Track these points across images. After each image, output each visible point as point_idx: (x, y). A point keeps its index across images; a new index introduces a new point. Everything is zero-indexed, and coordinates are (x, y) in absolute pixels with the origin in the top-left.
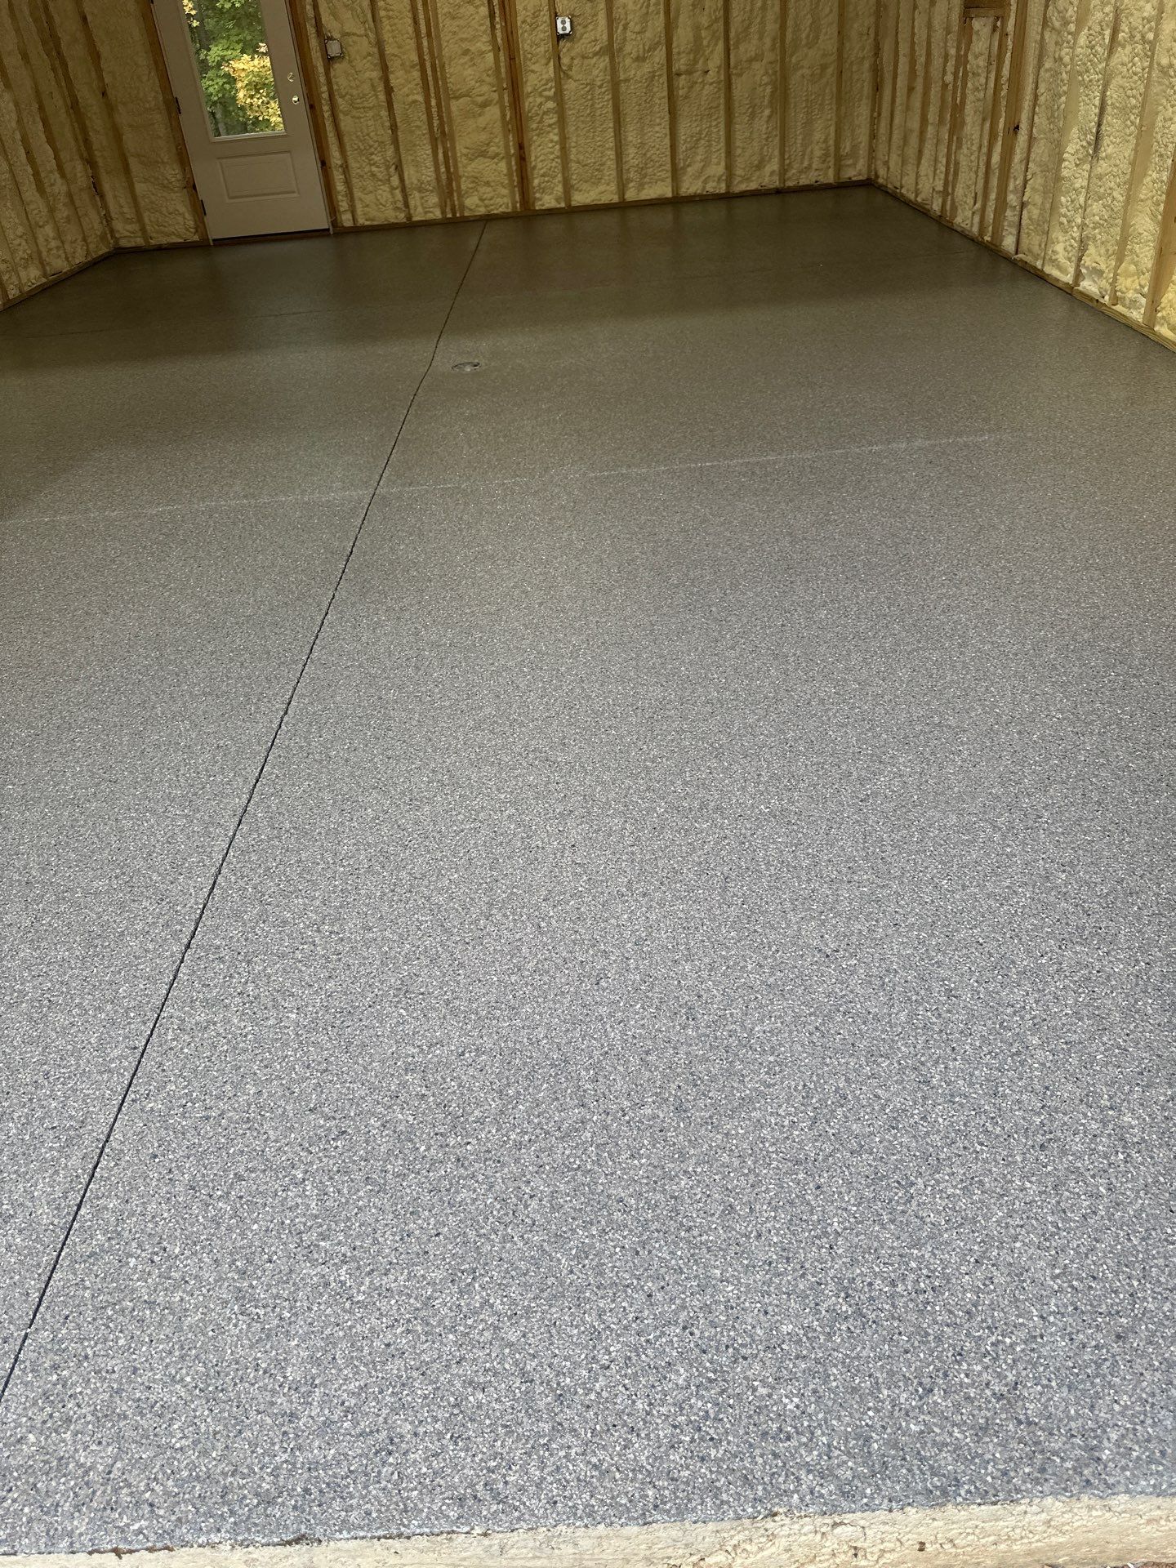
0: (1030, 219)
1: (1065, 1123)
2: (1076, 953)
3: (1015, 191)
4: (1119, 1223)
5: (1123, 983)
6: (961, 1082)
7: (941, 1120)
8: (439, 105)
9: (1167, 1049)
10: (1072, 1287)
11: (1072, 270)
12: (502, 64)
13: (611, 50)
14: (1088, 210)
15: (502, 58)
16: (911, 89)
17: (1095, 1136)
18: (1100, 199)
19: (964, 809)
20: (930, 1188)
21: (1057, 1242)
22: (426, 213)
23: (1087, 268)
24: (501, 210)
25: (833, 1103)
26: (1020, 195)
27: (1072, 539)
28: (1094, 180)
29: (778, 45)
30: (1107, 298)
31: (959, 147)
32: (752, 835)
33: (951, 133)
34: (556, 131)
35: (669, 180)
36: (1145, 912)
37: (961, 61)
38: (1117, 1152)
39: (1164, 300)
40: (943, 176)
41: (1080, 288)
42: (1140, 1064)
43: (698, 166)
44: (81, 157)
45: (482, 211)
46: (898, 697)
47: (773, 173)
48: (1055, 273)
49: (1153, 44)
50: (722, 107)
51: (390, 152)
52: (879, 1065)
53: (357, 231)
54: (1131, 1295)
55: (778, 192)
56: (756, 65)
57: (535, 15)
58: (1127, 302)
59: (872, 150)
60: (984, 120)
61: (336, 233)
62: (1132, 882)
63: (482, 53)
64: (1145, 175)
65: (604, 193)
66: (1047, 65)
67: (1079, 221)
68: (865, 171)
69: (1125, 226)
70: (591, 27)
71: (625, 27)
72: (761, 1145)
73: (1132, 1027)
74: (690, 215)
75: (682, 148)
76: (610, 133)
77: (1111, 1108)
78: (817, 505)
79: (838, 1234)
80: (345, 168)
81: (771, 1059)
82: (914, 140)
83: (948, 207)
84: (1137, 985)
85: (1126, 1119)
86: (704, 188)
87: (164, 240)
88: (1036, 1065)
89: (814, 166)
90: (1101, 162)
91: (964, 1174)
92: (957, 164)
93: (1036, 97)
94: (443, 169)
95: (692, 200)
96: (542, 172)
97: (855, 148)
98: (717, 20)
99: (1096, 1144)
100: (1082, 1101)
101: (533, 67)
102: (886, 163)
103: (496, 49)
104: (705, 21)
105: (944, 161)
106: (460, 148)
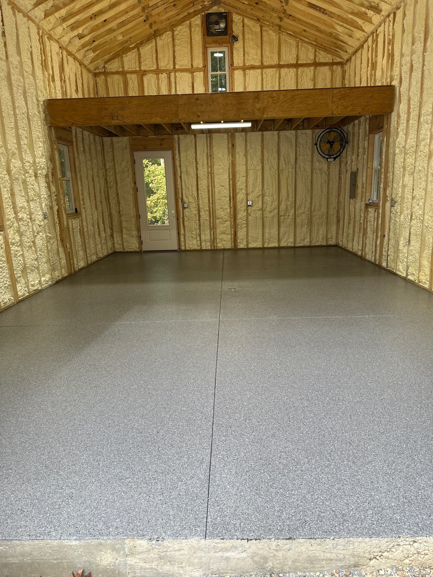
0: (390, 259)
3: (385, 251)
6: (422, 459)
7: (419, 467)
8: (213, 221)
11: (405, 273)
12: (232, 211)
13: (262, 209)
14: (408, 258)
16: (349, 223)
18: (412, 256)
20: (420, 479)
22: (206, 247)
23: (410, 273)
24: (228, 248)
25: (392, 463)
26: (387, 253)
28: (409, 251)
29: (309, 210)
30: (417, 281)
31: (366, 238)
33: (363, 235)
34: (246, 228)
35: (277, 242)
37: (365, 218)
40: (361, 246)
41: (408, 278)
43: (285, 239)
44: (110, 227)
45: (223, 247)
47: (307, 242)
48: (400, 274)
49: (423, 221)
50: (293, 224)
51: (198, 231)
53: (186, 251)
55: (309, 247)
56: (303, 215)
57: (242, 200)
58: (423, 282)
59: (337, 237)
60: (374, 233)
61: (179, 251)
63: (226, 209)
64: (424, 251)
65: (258, 244)
66: (393, 221)
67: (406, 261)
68: (335, 242)
69: (420, 263)
70: (257, 204)
71: (267, 204)
74: (283, 252)
75: (281, 234)
76: (261, 230)
78: (347, 329)
79: (400, 487)
80: (185, 235)
82: (351, 236)
83: (364, 254)
86: (287, 245)
87: (128, 250)
89: (320, 241)
90: (411, 246)
92: (366, 243)
93: (390, 229)
94: (212, 236)
95: (283, 248)
96: (240, 238)
97: (332, 236)
98: (292, 203)
101: (240, 213)
102: (342, 241)
103: (230, 208)
104: (289, 204)
105: (361, 242)
106: (218, 231)
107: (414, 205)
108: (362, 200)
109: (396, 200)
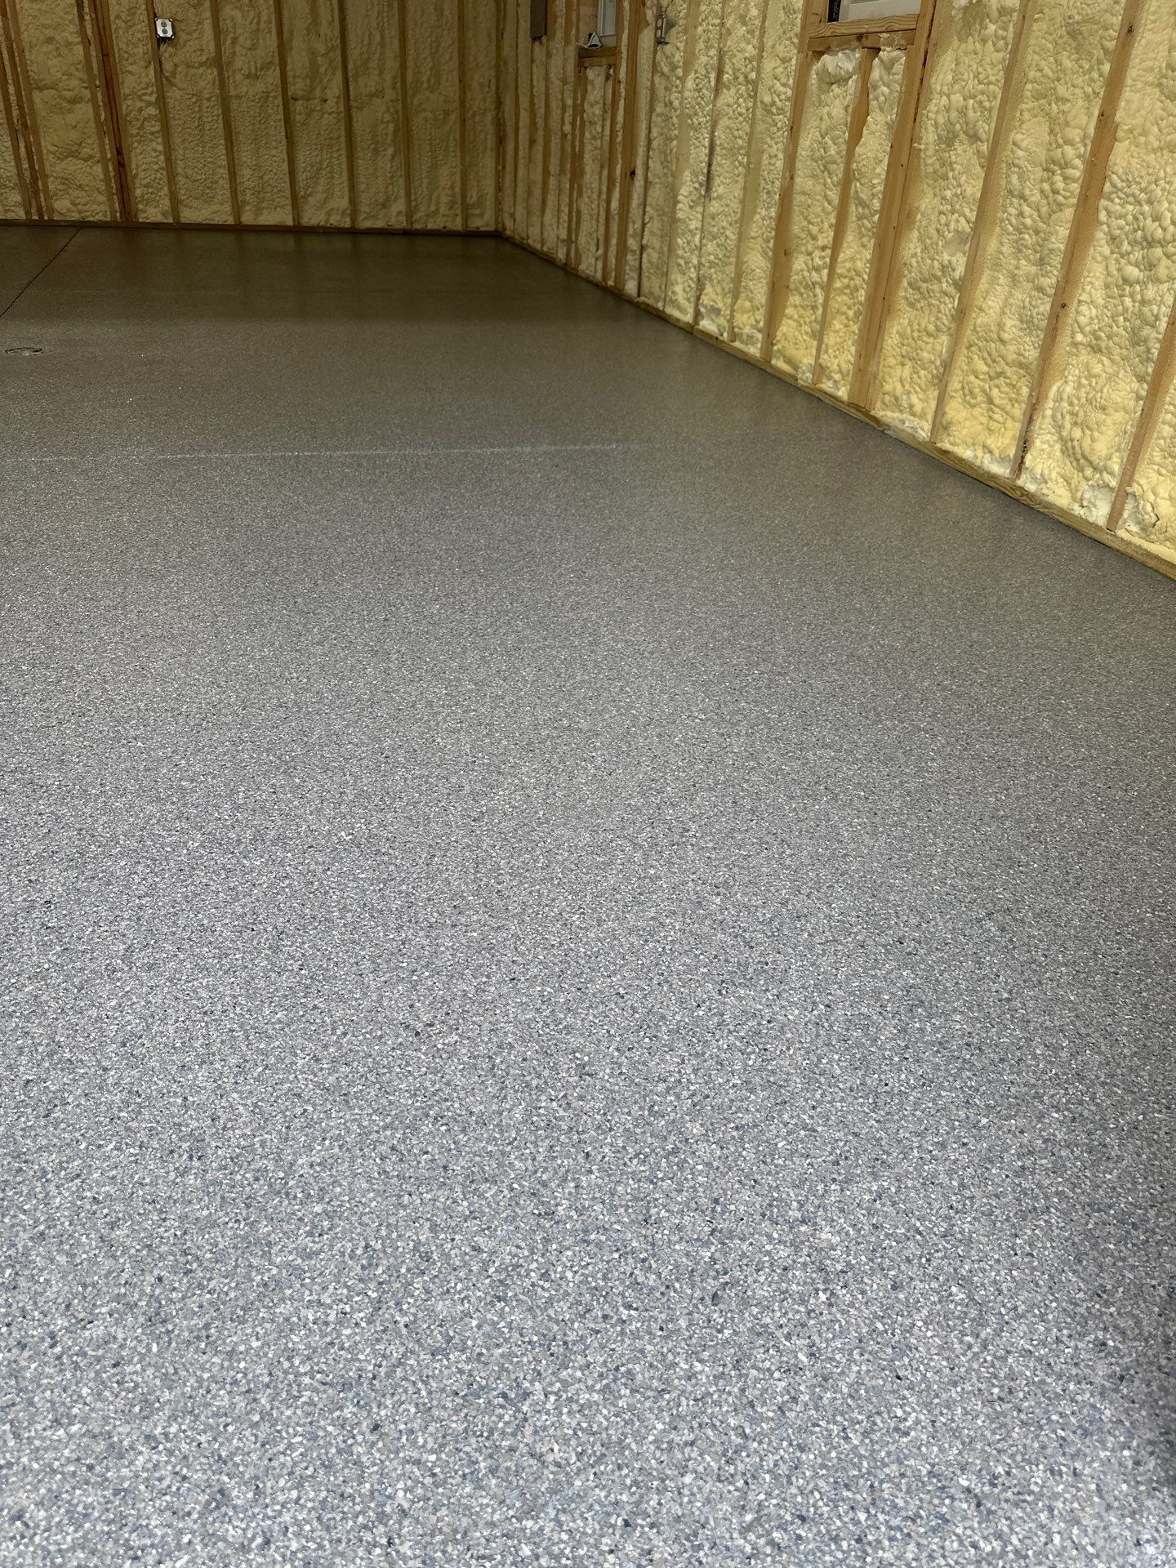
0: (650, 262)
1: (744, 1255)
2: (740, 998)
3: (634, 236)
4: (830, 1410)
5: (800, 1035)
6: (598, 1207)
7: (569, 1275)
8: (18, 94)
9: (864, 1122)
10: (772, 1543)
11: (691, 311)
12: (94, 60)
13: (219, 62)
14: (704, 249)
15: (93, 53)
16: (532, 142)
17: (785, 1269)
18: (714, 238)
19: (598, 825)
20: (552, 1398)
21: (746, 1462)
22: (6, 211)
23: (705, 307)
24: (97, 217)
25: (408, 1270)
26: (638, 239)
28: (708, 220)
29: (399, 85)
30: (725, 335)
31: (580, 194)
32: (325, 871)
33: (572, 181)
34: (160, 140)
35: (289, 208)
36: (817, 939)
37: (578, 110)
38: (817, 1290)
39: (779, 334)
40: (566, 225)
41: (700, 327)
42: (833, 1149)
43: (319, 197)
45: (75, 216)
47: (399, 213)
48: (676, 314)
49: (755, 83)
50: (343, 139)
52: (481, 1196)
54: (859, 1541)
55: (406, 233)
56: (377, 101)
57: (132, 11)
58: (745, 337)
59: (498, 203)
60: (602, 167)
62: (798, 903)
63: (69, 44)
64: (755, 213)
65: (218, 212)
66: (659, 109)
67: (695, 261)
68: (492, 222)
69: (739, 263)
70: (195, 35)
71: (234, 41)
72: (286, 1365)
73: (818, 1096)
74: (313, 244)
75: (301, 177)
76: (222, 151)
77: (803, 1222)
79: (404, 1513)
81: (318, 1209)
82: (537, 191)
83: (573, 254)
84: (818, 1036)
85: (824, 1236)
86: (327, 220)
88: (700, 1167)
89: (442, 211)
90: (713, 202)
91: (605, 1362)
92: (579, 212)
93: (649, 141)
94: (26, 165)
95: (314, 231)
96: (144, 182)
97: (481, 197)
98: (333, 49)
99: (789, 1282)
100: (764, 1215)
101: (130, 68)
102: (512, 215)
103: (86, 42)
104: (321, 48)
105: (566, 210)
106: (46, 144)
107: (729, 22)
108: (567, 42)
109: (671, 13)
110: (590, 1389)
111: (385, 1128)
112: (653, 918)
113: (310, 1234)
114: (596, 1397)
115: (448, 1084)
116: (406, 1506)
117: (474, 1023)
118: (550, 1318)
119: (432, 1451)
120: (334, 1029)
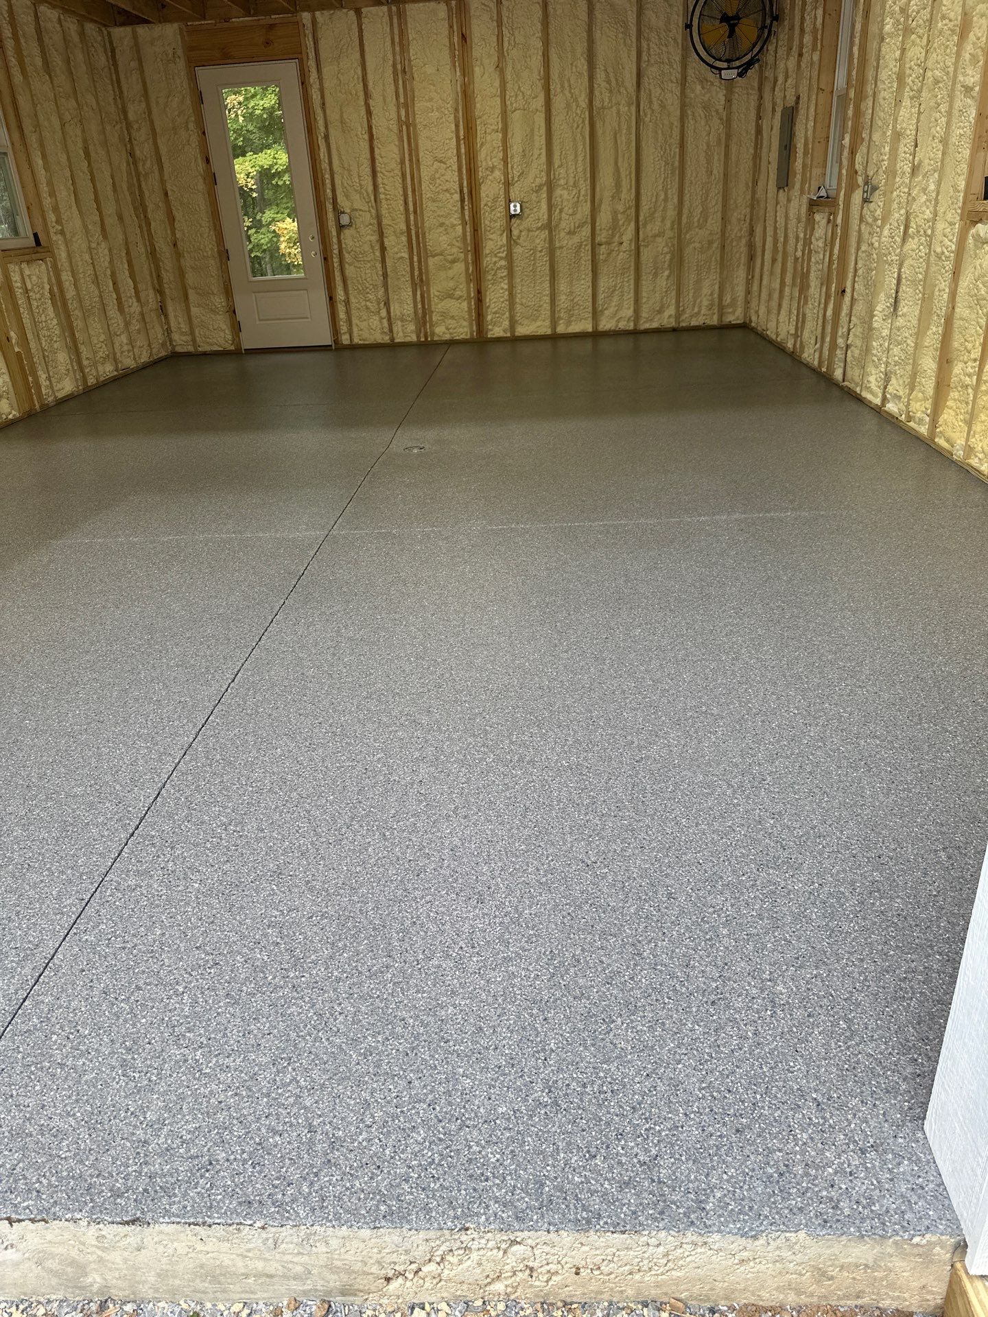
0: (853, 356)
1: (734, 988)
2: (769, 874)
3: (842, 337)
4: (757, 1056)
5: (799, 897)
6: (664, 956)
7: (644, 980)
8: (420, 262)
9: (820, 943)
10: (712, 1096)
11: (880, 395)
12: (468, 234)
13: (550, 227)
14: (890, 352)
15: (468, 230)
16: (774, 260)
17: (753, 998)
18: (899, 344)
19: (709, 772)
20: (625, 1025)
21: (708, 1066)
22: (405, 337)
23: (890, 394)
24: (462, 337)
25: (569, 964)
26: (845, 339)
27: (836, 589)
28: (894, 331)
29: (676, 226)
30: (903, 416)
31: (806, 302)
32: (552, 781)
33: (801, 293)
34: (506, 281)
35: (590, 319)
36: (827, 850)
37: (808, 242)
38: (767, 1010)
39: (941, 420)
40: (795, 323)
41: (886, 409)
42: (798, 952)
43: (612, 310)
44: (154, 288)
45: (447, 337)
46: (679, 692)
47: (670, 316)
48: (869, 397)
49: (930, 237)
50: (632, 268)
51: (381, 292)
52: (608, 941)
53: (353, 347)
54: (754, 1104)
55: (674, 330)
56: (659, 240)
57: (495, 200)
58: (917, 420)
59: (747, 302)
60: (822, 284)
61: (336, 348)
62: (821, 829)
63: (453, 226)
64: (928, 328)
65: (540, 326)
66: (863, 248)
67: (884, 359)
68: (741, 317)
69: (915, 365)
70: (535, 210)
71: (561, 211)
72: (511, 989)
73: (798, 927)
74: (606, 345)
75: (601, 297)
76: (547, 285)
77: (770, 980)
78: (650, 556)
79: (552, 1051)
80: (347, 303)
81: (531, 932)
82: (776, 296)
83: (798, 346)
84: (809, 898)
85: (778, 988)
86: (617, 326)
87: (207, 348)
88: (722, 948)
89: (702, 312)
90: (899, 318)
91: (652, 1017)
92: (804, 315)
93: (856, 270)
94: (420, 306)
95: (607, 334)
96: (494, 310)
97: (734, 300)
98: (630, 208)
99: (753, 1004)
100: (749, 974)
101: (491, 236)
102: (757, 312)
103: (464, 223)
104: (621, 208)
105: (795, 312)
106: (434, 291)
107: (914, 193)
108: (802, 192)
109: (874, 182)
110: (643, 1025)
111: (566, 905)
112: (729, 827)
113: (526, 942)
114: (645, 1028)
115: (600, 891)
116: (554, 1049)
117: (617, 865)
118: (631, 995)
119: (568, 1033)
120: (547, 857)
